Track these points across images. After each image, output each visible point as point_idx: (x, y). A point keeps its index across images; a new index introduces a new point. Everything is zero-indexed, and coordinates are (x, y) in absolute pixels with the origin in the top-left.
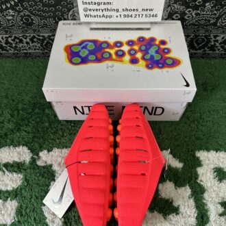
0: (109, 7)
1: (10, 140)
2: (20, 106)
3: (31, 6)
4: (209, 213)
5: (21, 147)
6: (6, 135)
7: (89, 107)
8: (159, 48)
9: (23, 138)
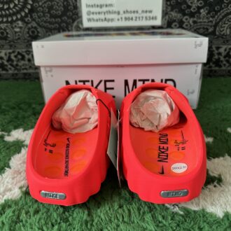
0: (111, 9)
3: (39, 17)
7: (84, 82)
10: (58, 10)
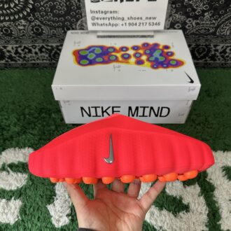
0: (115, 15)
1: (16, 142)
2: (27, 111)
3: (42, 16)
4: (220, 210)
5: (26, 148)
6: (12, 137)
7: (96, 108)
8: (163, 52)
9: (29, 141)
10: (61, 10)
